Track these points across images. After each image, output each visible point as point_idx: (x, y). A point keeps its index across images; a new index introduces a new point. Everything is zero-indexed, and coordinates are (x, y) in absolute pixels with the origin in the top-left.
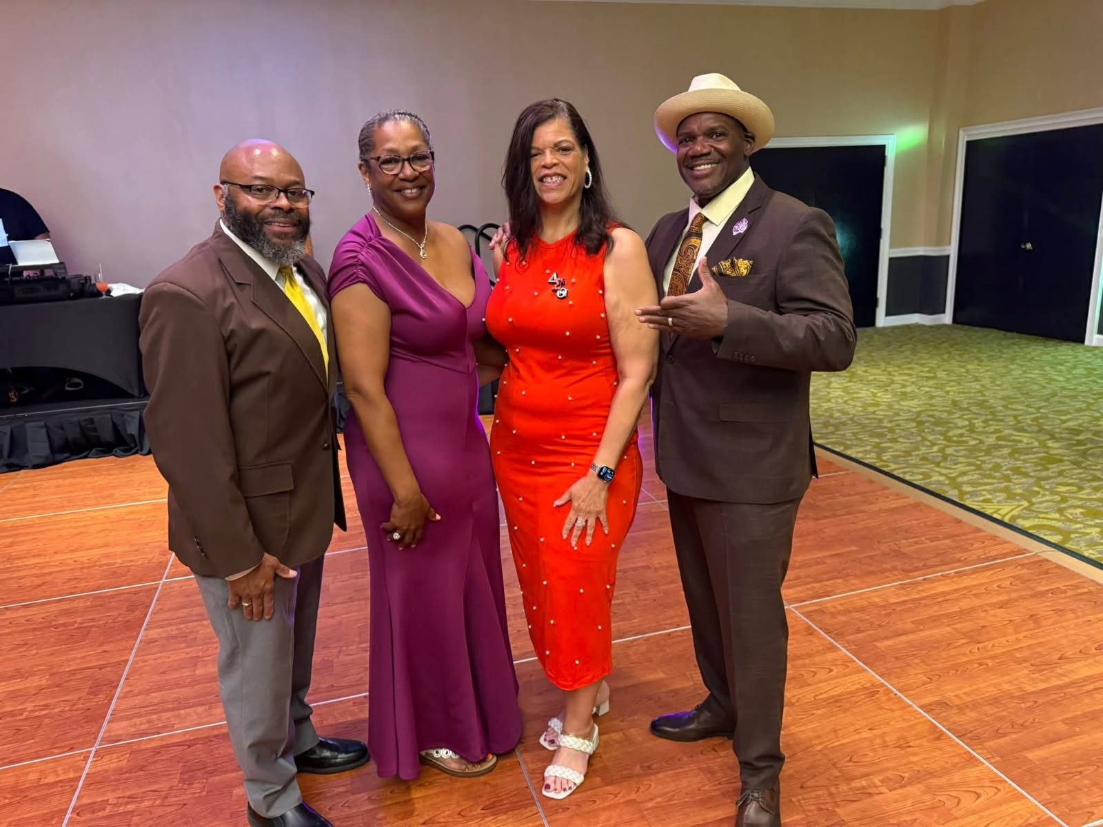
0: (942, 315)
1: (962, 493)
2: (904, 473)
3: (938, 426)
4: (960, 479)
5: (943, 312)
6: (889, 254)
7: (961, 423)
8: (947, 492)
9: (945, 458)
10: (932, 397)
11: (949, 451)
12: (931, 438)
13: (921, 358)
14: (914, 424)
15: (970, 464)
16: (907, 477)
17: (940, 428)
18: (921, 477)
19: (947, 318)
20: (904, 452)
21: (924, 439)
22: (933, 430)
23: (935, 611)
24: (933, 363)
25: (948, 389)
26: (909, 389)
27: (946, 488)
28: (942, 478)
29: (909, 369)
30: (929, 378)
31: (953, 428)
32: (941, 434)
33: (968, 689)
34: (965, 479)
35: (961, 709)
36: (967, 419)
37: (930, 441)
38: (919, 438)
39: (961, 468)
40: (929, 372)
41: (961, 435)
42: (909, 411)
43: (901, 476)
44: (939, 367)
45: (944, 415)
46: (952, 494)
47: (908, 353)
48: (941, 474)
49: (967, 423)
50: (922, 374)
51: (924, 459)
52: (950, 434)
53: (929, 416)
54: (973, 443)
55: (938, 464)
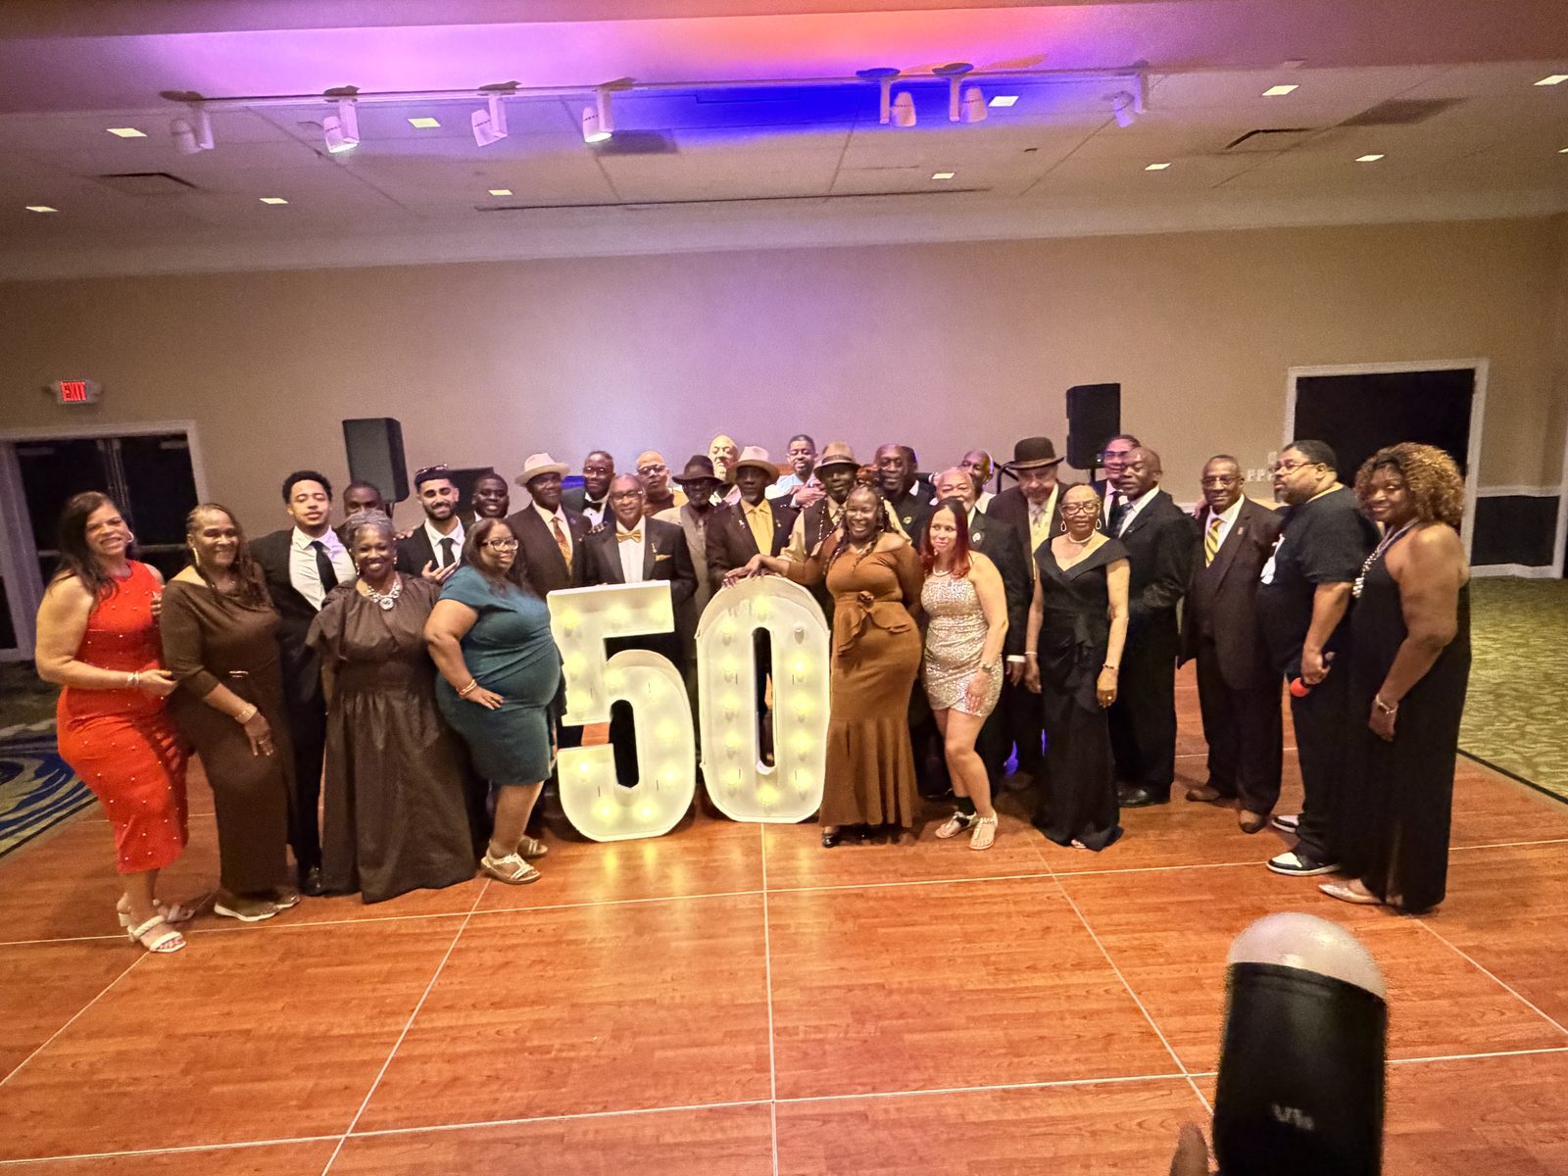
0: (1548, 567)
1: (1537, 774)
2: (1470, 748)
3: (1519, 701)
4: (1537, 759)
5: (1549, 562)
6: (1478, 492)
7: (1550, 699)
8: (1517, 770)
9: (1523, 735)
10: (1519, 668)
11: (1529, 729)
12: (1510, 713)
13: (1512, 621)
14: (1491, 697)
15: (1553, 745)
16: (1474, 752)
17: (1522, 704)
18: (1490, 753)
19: (1555, 571)
20: (1475, 726)
21: (1502, 714)
22: (1514, 706)
23: (1486, 876)
24: (1528, 626)
25: (1540, 659)
26: (1489, 657)
27: (1517, 766)
28: (1515, 756)
29: (1495, 632)
30: (1518, 645)
31: (1538, 705)
32: (1522, 709)
33: (1507, 940)
34: (1542, 759)
35: (1499, 954)
36: (1559, 696)
37: (1508, 717)
38: (1495, 713)
39: (1539, 747)
40: (1520, 637)
41: (1547, 713)
42: (1488, 682)
43: (1468, 750)
44: (1534, 631)
45: (1531, 690)
46: (1524, 773)
47: (1497, 614)
48: (1516, 752)
49: (1557, 700)
50: (1510, 639)
51: (1498, 735)
52: (1533, 711)
53: (1509, 689)
54: (1560, 722)
55: (1513, 741)
